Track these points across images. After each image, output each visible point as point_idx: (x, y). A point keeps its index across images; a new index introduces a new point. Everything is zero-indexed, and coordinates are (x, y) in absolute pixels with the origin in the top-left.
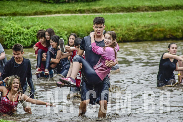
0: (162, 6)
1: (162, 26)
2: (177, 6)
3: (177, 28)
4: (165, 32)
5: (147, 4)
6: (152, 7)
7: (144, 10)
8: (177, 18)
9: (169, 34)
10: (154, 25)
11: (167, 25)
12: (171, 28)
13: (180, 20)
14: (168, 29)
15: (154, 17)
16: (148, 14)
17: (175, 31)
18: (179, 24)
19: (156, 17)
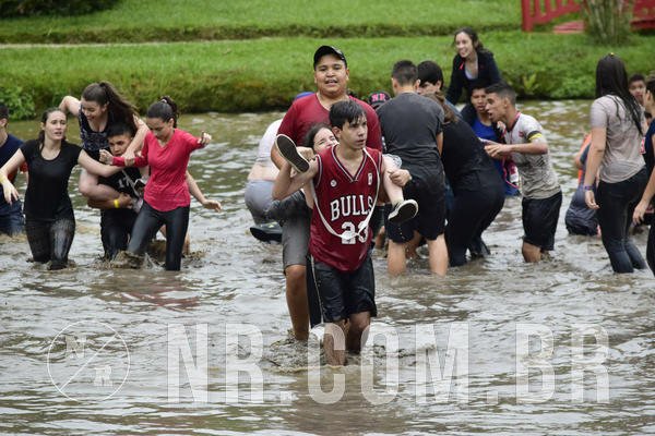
0: (255, 26)
1: (256, 75)
2: (293, 27)
3: (292, 81)
4: (265, 91)
5: (220, 21)
6: (231, 30)
7: (212, 35)
8: (293, 57)
9: (274, 97)
10: (237, 73)
11: (268, 73)
12: (279, 82)
13: (300, 60)
15: (236, 53)
16: (222, 47)
17: (288, 88)
19: (240, 55)
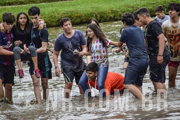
14: (84, 15)
18: (93, 10)
